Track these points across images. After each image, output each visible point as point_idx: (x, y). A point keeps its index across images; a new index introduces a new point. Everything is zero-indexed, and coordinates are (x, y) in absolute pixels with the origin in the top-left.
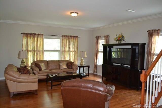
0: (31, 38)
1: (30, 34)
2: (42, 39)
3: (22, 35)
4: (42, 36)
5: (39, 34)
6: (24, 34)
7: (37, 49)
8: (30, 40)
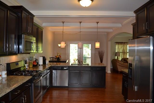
0: (120, 45)
1: (120, 43)
2: (126, 45)
3: (116, 43)
4: (126, 43)
5: (125, 43)
6: (117, 43)
7: (124, 51)
8: (120, 46)
